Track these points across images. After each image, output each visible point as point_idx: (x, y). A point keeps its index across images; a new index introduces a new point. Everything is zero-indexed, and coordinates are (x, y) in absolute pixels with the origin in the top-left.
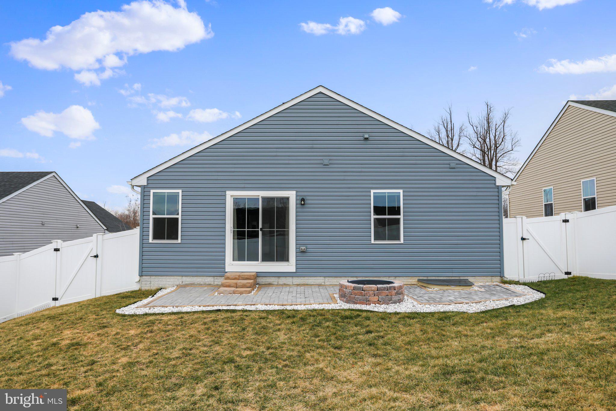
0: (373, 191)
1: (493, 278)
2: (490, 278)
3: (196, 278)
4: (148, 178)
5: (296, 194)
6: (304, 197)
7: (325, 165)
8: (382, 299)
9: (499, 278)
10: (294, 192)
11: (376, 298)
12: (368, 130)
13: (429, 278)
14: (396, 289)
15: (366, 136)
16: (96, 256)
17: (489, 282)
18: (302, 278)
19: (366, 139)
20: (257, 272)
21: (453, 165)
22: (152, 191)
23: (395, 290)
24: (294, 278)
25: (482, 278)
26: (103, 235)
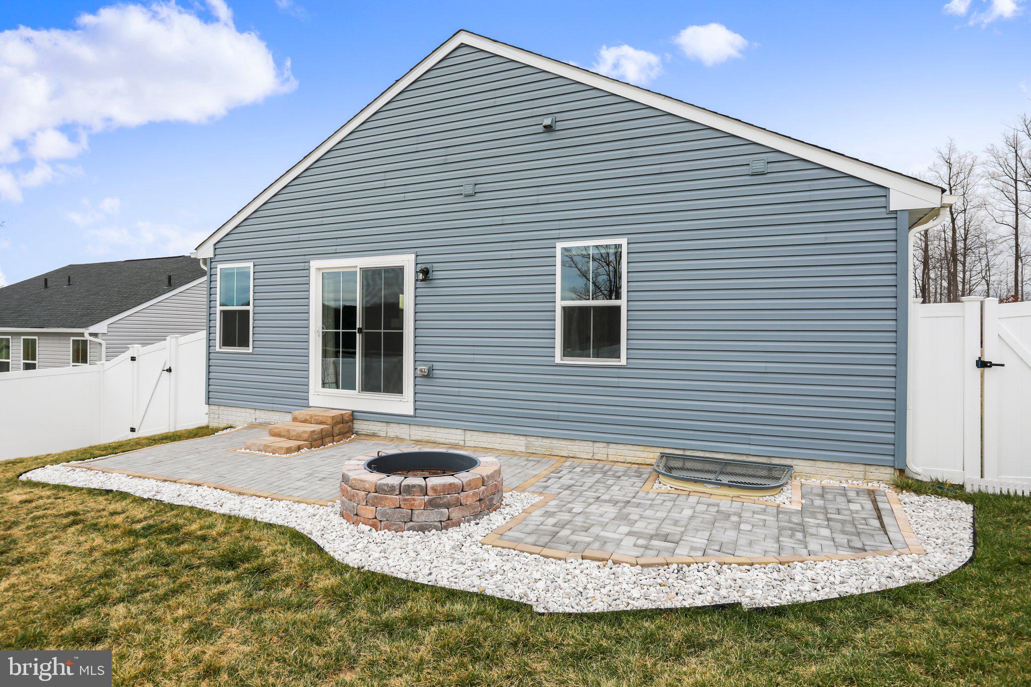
0: (560, 245)
1: (872, 469)
2: (862, 468)
3: (272, 413)
4: (215, 245)
5: (416, 260)
6: (428, 266)
7: (466, 196)
8: (384, 514)
9: (890, 471)
10: (413, 256)
11: (368, 512)
12: (554, 109)
13: (688, 453)
14: (430, 492)
15: (547, 121)
16: (169, 370)
17: (857, 479)
18: (425, 428)
19: (548, 128)
20: (353, 412)
21: (759, 166)
22: (220, 266)
23: (426, 494)
24: (413, 427)
25: (836, 465)
26: (177, 338)
